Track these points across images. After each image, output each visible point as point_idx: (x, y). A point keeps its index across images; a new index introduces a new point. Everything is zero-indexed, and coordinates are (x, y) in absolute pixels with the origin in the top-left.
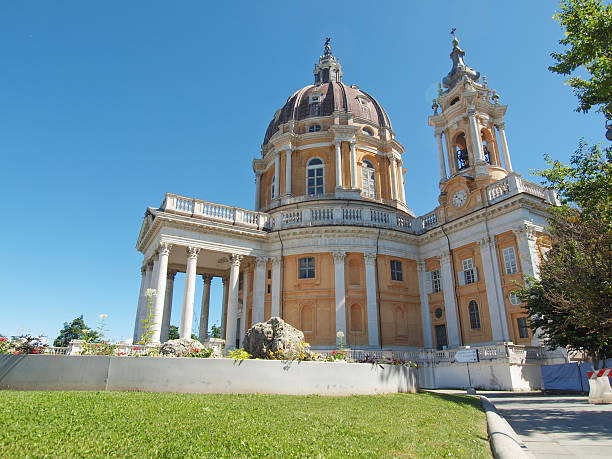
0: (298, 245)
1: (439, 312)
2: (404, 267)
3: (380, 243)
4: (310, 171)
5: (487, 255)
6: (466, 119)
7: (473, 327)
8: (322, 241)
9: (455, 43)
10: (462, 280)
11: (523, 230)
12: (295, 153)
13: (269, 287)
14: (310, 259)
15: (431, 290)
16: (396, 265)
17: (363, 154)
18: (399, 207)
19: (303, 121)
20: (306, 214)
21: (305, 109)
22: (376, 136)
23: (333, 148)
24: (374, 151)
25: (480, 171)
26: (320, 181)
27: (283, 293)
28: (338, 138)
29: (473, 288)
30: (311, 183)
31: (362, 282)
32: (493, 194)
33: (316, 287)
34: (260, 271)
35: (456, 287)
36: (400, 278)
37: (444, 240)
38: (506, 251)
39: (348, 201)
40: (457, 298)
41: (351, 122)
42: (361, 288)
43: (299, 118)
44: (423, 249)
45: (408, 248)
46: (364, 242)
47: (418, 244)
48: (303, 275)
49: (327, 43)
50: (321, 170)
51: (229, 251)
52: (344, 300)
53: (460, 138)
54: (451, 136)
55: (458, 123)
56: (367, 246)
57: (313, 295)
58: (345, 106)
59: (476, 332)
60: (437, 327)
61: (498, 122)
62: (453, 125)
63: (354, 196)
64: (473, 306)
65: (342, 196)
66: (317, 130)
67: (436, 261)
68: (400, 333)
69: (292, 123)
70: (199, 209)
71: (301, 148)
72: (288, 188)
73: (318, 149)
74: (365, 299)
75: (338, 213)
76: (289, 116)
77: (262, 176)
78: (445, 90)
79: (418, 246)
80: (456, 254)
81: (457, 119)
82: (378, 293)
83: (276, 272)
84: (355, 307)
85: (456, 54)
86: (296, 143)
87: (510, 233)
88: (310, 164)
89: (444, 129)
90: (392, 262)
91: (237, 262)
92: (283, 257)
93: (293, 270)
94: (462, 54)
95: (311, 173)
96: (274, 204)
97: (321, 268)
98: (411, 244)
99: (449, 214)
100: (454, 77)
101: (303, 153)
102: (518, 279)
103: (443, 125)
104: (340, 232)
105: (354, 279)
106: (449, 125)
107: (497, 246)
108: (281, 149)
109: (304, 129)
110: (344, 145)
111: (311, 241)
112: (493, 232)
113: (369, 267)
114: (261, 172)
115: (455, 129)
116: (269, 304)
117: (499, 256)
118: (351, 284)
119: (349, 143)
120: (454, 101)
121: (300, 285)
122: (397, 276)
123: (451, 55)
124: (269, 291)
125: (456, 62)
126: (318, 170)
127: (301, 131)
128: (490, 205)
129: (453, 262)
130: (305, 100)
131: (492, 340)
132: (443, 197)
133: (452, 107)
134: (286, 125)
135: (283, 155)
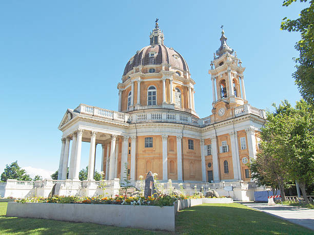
0: (145, 131)
1: (210, 165)
2: (194, 143)
3: (184, 131)
5: (233, 140)
6: (226, 74)
7: (225, 172)
8: (157, 129)
9: (223, 33)
10: (221, 151)
11: (249, 130)
12: (142, 83)
13: (130, 151)
14: (150, 138)
15: (206, 154)
16: (191, 142)
17: (176, 85)
18: (192, 113)
19: (146, 66)
20: (149, 116)
21: (147, 60)
22: (182, 76)
23: (161, 82)
24: (181, 84)
25: (232, 100)
26: (154, 98)
27: (137, 155)
28: (164, 77)
29: (226, 155)
30: (150, 99)
31: (175, 150)
32: (238, 112)
33: (154, 152)
34: (125, 144)
35: (218, 153)
36: (192, 149)
37: (214, 131)
38: (242, 139)
39: (169, 110)
40: (219, 159)
41: (170, 68)
42: (174, 153)
43: (144, 64)
44: (203, 134)
45: (197, 134)
46: (176, 131)
47: (201, 132)
48: (147, 146)
49: (156, 21)
50: (155, 92)
51: (111, 133)
52: (167, 159)
53: (223, 82)
54: (219, 81)
55: (222, 74)
56: (178, 133)
57: (152, 156)
58: (168, 60)
59: (227, 175)
60: (208, 171)
61: (241, 75)
62: (220, 75)
63: (171, 107)
64: (226, 163)
65: (166, 107)
66: (153, 72)
67: (209, 140)
68: (192, 174)
69: (140, 67)
70: (96, 112)
71: (145, 80)
72: (138, 101)
73: (154, 82)
74: (176, 158)
75: (164, 116)
76: (139, 63)
77: (123, 92)
78: (217, 57)
79: (201, 133)
80: (219, 138)
81: (222, 73)
82: (183, 155)
83: (133, 144)
84: (172, 162)
85: (223, 39)
86: (142, 78)
87: (243, 131)
88: (150, 89)
89: (216, 76)
90: (189, 140)
91: (115, 139)
92: (137, 137)
93: (142, 143)
94: (226, 39)
95: (150, 93)
96: (131, 109)
97: (156, 143)
98: (198, 132)
99: (217, 119)
100: (221, 51)
101: (146, 83)
102: (246, 152)
103: (215, 74)
104: (165, 125)
105: (171, 148)
106: (218, 75)
107: (238, 136)
108: (135, 80)
109: (147, 71)
110: (167, 81)
111: (151, 129)
112: (237, 130)
113: (179, 143)
114: (122, 90)
115: (221, 77)
116: (129, 159)
117: (239, 141)
118: (170, 151)
119: (169, 80)
120: (221, 64)
121: (145, 151)
122: (191, 147)
123: (221, 39)
124: (130, 153)
125: (223, 43)
126: (153, 92)
127: (145, 72)
128: (236, 117)
129: (217, 142)
130: (147, 55)
131: (233, 178)
132: (214, 110)
133: (221, 66)
134: (138, 67)
135: (136, 84)
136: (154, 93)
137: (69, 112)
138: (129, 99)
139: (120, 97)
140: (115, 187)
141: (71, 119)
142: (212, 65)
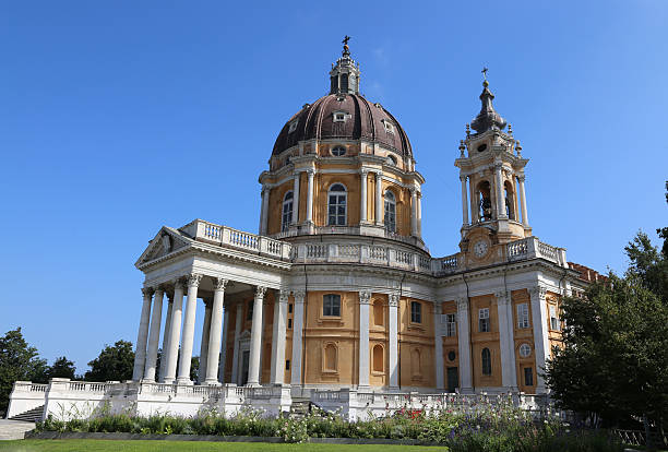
0: (324, 281)
1: (452, 355)
2: (422, 309)
3: (404, 285)
4: (331, 197)
5: (503, 308)
6: (493, 170)
7: (484, 372)
8: (350, 279)
9: (485, 85)
10: (477, 328)
11: (536, 290)
12: (318, 176)
13: (291, 321)
14: (335, 296)
15: (445, 333)
16: (416, 306)
17: (387, 185)
19: (326, 142)
20: (332, 249)
22: (400, 165)
23: (359, 177)
25: (503, 227)
26: (342, 211)
27: (305, 330)
28: (364, 168)
29: (487, 337)
30: (332, 211)
31: (384, 323)
32: (513, 251)
33: (341, 325)
35: (471, 332)
36: (418, 321)
37: (463, 287)
38: (519, 307)
39: (373, 239)
40: (472, 344)
41: (377, 148)
42: (383, 328)
43: (322, 137)
44: (440, 292)
45: (427, 290)
46: (388, 282)
47: (437, 287)
48: (327, 313)
49: (345, 42)
50: (344, 197)
51: (255, 283)
52: (368, 341)
53: (485, 187)
54: (477, 183)
55: (484, 171)
56: (391, 288)
57: (337, 334)
58: (372, 131)
59: (487, 377)
60: (449, 369)
61: (519, 174)
62: (479, 173)
63: (378, 232)
64: (486, 353)
65: (367, 232)
66: (342, 155)
67: (453, 305)
68: (415, 374)
69: (315, 142)
70: (226, 238)
71: (324, 171)
72: (309, 216)
73: (343, 175)
75: (365, 252)
76: (311, 134)
77: (272, 191)
78: (473, 132)
79: (437, 289)
80: (473, 303)
81: (484, 168)
82: (400, 334)
83: (299, 306)
84: (377, 349)
85: (485, 97)
86: (319, 166)
87: (524, 291)
88: (332, 190)
89: (469, 173)
90: (413, 304)
92: (307, 292)
93: (316, 307)
94: (492, 98)
95: (333, 199)
96: (293, 232)
97: (345, 307)
98: (430, 287)
99: (471, 262)
100: (484, 122)
101: (326, 177)
102: (528, 334)
103: (470, 168)
104: (367, 271)
105: (378, 320)
106: (475, 171)
107: (513, 300)
108: (302, 170)
109: (327, 151)
110: (371, 176)
111: (337, 279)
112: (511, 288)
113: (393, 309)
114: (271, 186)
115: (480, 177)
116: (290, 338)
117: (514, 310)
118: (375, 324)
119: (375, 175)
120: (482, 148)
122: (416, 318)
123: (481, 97)
124: (290, 326)
125: (485, 105)
126: (340, 197)
127: (323, 153)
128: (510, 263)
129: (470, 309)
130: (327, 117)
131: (501, 385)
132: (465, 244)
133: (481, 154)
134: (308, 142)
135: (303, 177)
136: (342, 199)
137: (167, 234)
138: (286, 206)
139: (266, 202)
140: (283, 401)
141: (171, 250)
142: (462, 148)
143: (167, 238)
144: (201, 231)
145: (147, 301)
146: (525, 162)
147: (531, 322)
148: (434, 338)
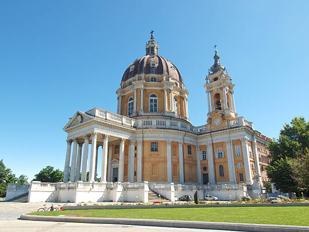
0: (152, 135)
1: (205, 169)
2: (192, 148)
3: (185, 138)
4: (151, 100)
5: (229, 147)
6: (221, 89)
7: (221, 175)
8: (162, 135)
9: (216, 52)
10: (217, 156)
11: (244, 140)
12: (145, 90)
13: (136, 154)
14: (155, 143)
15: (202, 159)
16: (189, 147)
17: (175, 95)
18: (188, 121)
19: (148, 75)
20: (154, 122)
21: (149, 69)
22: (179, 86)
23: (163, 91)
24: (178, 93)
25: (226, 112)
26: (155, 105)
27: (143, 158)
28: (165, 87)
29: (222, 160)
30: (151, 106)
31: (177, 154)
32: (232, 123)
33: (159, 156)
34: (132, 147)
35: (214, 159)
36: (190, 154)
37: (210, 139)
38: (237, 147)
39: (171, 118)
40: (214, 163)
41: (170, 79)
42: (177, 157)
43: (146, 73)
44: (198, 141)
45: (194, 140)
46: (178, 137)
47: (197, 139)
48: (152, 150)
49: (152, 33)
51: (121, 137)
52: (171, 162)
53: (217, 96)
54: (214, 94)
55: (217, 89)
56: (180, 139)
57: (157, 159)
58: (168, 71)
59: (222, 178)
60: (203, 174)
61: (231, 91)
62: (215, 90)
63: (172, 115)
65: (168, 114)
66: (155, 81)
67: (205, 147)
68: (190, 177)
69: (143, 75)
70: (108, 116)
71: (147, 88)
72: (142, 107)
73: (155, 90)
74: (179, 162)
75: (168, 123)
76: (141, 72)
77: (123, 97)
78: (211, 72)
80: (214, 145)
81: (217, 87)
82: (184, 159)
83: (140, 148)
84: (175, 165)
85: (216, 58)
86: (145, 86)
87: (239, 140)
88: (151, 96)
89: (210, 90)
91: (124, 142)
92: (143, 141)
93: (148, 148)
94: (219, 58)
97: (161, 147)
98: (195, 138)
99: (213, 128)
100: (216, 68)
101: (148, 91)
102: (241, 158)
103: (210, 88)
104: (170, 132)
105: (174, 153)
106: (213, 89)
107: (233, 145)
108: (138, 87)
109: (149, 79)
110: (168, 90)
111: (157, 135)
112: (232, 139)
113: (180, 148)
114: (122, 95)
115: (215, 92)
116: (136, 162)
117: (234, 148)
118: (173, 155)
119: (170, 90)
121: (151, 154)
122: (190, 153)
123: (214, 57)
124: (136, 156)
125: (216, 61)
127: (147, 80)
128: (231, 128)
129: (213, 148)
130: (148, 64)
131: (229, 181)
132: (210, 120)
133: (215, 82)
134: (140, 75)
135: (138, 90)
136: (156, 101)
137: (80, 114)
138: (130, 104)
139: (120, 102)
140: (145, 190)
141: (81, 122)
142: (207, 79)
143: (79, 116)
144: (97, 113)
145: (69, 145)
146: (234, 85)
147: (242, 154)
148: (196, 161)
